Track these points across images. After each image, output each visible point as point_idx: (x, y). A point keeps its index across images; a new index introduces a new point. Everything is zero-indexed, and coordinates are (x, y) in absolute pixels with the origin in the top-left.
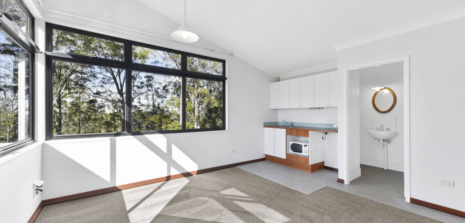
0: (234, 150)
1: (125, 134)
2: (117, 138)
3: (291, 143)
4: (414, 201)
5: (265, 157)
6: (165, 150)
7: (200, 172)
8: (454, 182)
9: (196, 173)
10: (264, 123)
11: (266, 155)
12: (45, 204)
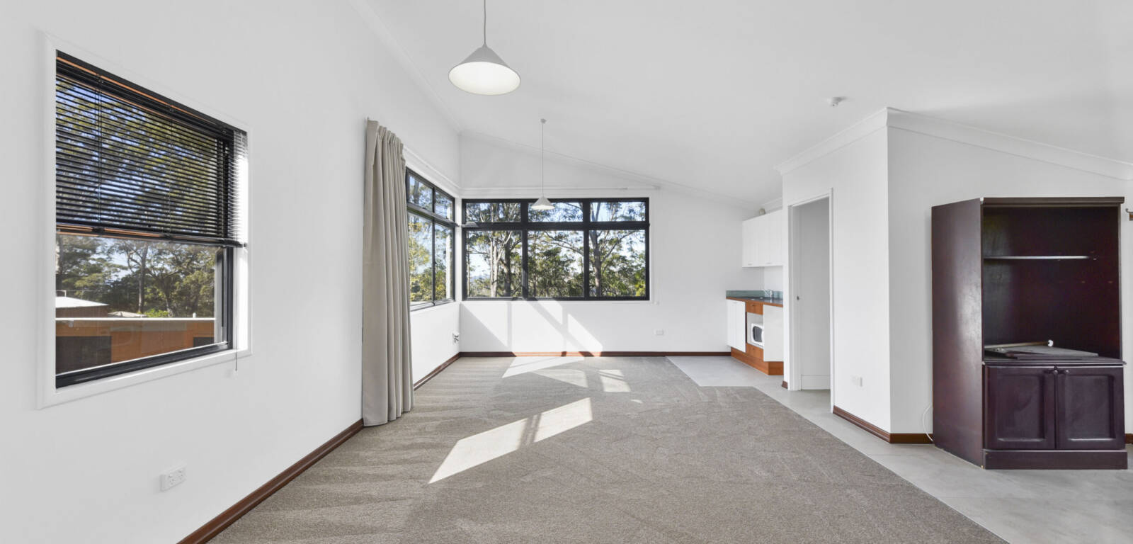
0: (663, 332)
1: (521, 299)
2: (514, 303)
3: (753, 325)
4: (838, 412)
5: (729, 350)
6: (560, 320)
7: (604, 354)
8: (861, 379)
9: (599, 354)
10: (727, 292)
11: (732, 348)
12: (461, 355)
